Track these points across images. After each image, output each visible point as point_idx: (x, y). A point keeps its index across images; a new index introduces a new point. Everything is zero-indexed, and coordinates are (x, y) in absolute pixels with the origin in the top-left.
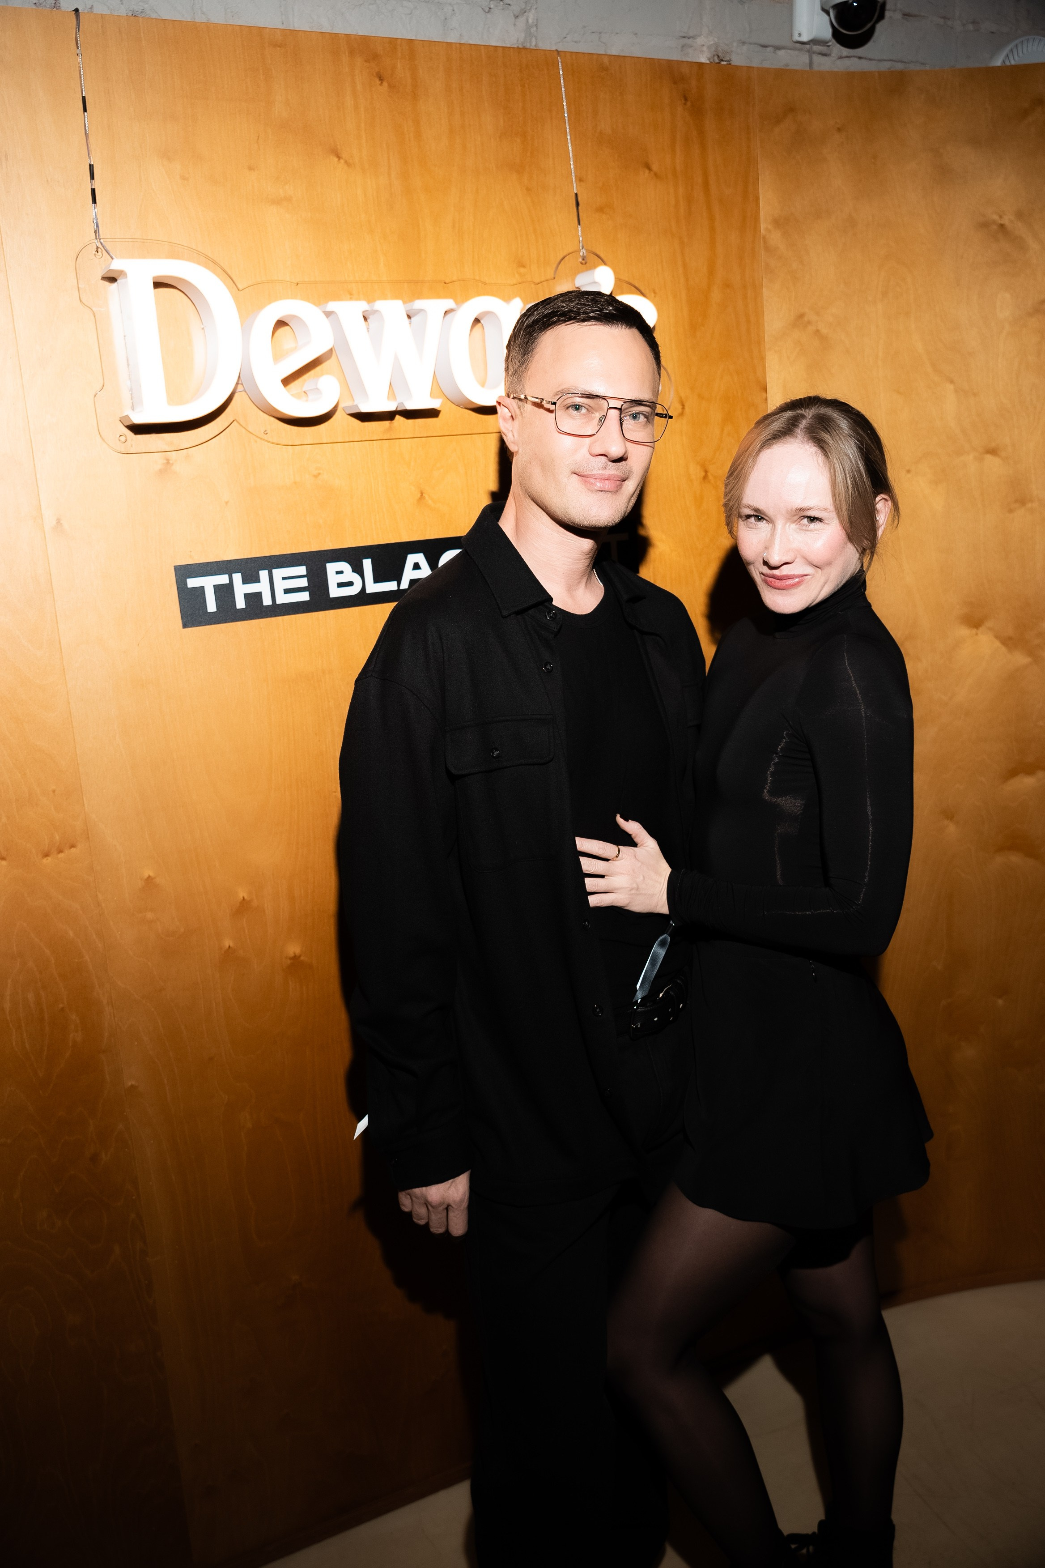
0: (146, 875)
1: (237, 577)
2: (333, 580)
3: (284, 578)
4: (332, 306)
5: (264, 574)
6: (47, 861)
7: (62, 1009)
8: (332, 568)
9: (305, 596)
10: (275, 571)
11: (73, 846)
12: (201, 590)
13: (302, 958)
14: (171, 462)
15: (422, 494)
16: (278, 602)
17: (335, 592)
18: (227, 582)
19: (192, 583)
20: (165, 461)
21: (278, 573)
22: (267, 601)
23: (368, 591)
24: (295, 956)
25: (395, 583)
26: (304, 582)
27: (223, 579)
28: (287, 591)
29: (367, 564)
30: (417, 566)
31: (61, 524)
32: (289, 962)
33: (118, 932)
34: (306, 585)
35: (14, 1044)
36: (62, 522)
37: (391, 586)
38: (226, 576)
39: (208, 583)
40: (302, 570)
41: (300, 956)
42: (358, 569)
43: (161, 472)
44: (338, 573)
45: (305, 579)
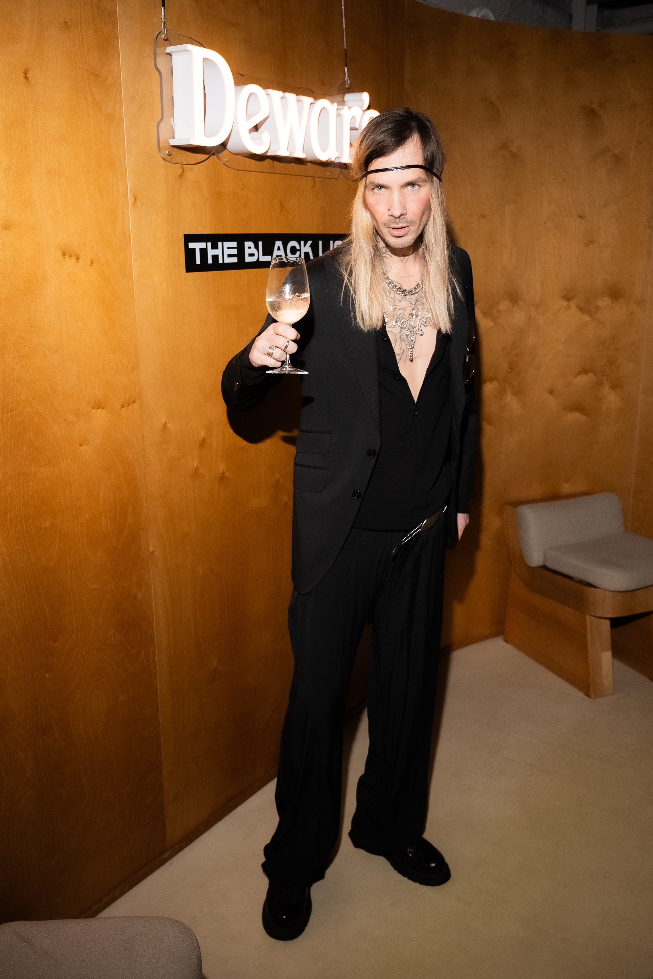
0: (164, 423)
1: (209, 244)
2: (247, 251)
3: (228, 248)
4: (271, 91)
5: (220, 244)
6: (124, 410)
7: (125, 504)
8: (248, 244)
9: (235, 260)
10: (224, 243)
11: (134, 402)
12: (194, 250)
13: (227, 474)
14: (185, 171)
15: (282, 206)
16: (225, 262)
17: (248, 259)
18: (205, 247)
19: (191, 245)
20: (183, 170)
21: (227, 244)
22: (221, 261)
23: (260, 260)
24: (223, 473)
25: (270, 257)
26: (235, 252)
27: (203, 245)
28: (229, 256)
29: (260, 243)
30: (279, 249)
31: (137, 201)
32: (221, 475)
33: (151, 456)
34: (236, 253)
35: (103, 525)
36: (137, 200)
37: (267, 258)
38: (205, 243)
39: (197, 246)
40: (234, 244)
41: (225, 473)
42: (257, 247)
43: (181, 176)
44: (250, 248)
45: (236, 250)
